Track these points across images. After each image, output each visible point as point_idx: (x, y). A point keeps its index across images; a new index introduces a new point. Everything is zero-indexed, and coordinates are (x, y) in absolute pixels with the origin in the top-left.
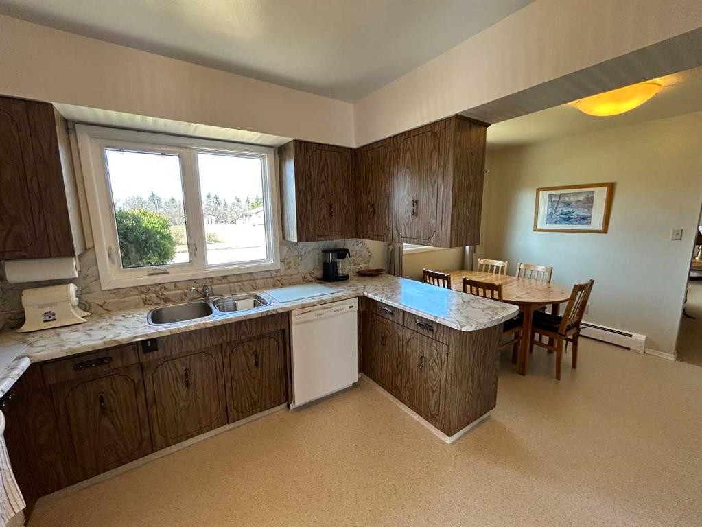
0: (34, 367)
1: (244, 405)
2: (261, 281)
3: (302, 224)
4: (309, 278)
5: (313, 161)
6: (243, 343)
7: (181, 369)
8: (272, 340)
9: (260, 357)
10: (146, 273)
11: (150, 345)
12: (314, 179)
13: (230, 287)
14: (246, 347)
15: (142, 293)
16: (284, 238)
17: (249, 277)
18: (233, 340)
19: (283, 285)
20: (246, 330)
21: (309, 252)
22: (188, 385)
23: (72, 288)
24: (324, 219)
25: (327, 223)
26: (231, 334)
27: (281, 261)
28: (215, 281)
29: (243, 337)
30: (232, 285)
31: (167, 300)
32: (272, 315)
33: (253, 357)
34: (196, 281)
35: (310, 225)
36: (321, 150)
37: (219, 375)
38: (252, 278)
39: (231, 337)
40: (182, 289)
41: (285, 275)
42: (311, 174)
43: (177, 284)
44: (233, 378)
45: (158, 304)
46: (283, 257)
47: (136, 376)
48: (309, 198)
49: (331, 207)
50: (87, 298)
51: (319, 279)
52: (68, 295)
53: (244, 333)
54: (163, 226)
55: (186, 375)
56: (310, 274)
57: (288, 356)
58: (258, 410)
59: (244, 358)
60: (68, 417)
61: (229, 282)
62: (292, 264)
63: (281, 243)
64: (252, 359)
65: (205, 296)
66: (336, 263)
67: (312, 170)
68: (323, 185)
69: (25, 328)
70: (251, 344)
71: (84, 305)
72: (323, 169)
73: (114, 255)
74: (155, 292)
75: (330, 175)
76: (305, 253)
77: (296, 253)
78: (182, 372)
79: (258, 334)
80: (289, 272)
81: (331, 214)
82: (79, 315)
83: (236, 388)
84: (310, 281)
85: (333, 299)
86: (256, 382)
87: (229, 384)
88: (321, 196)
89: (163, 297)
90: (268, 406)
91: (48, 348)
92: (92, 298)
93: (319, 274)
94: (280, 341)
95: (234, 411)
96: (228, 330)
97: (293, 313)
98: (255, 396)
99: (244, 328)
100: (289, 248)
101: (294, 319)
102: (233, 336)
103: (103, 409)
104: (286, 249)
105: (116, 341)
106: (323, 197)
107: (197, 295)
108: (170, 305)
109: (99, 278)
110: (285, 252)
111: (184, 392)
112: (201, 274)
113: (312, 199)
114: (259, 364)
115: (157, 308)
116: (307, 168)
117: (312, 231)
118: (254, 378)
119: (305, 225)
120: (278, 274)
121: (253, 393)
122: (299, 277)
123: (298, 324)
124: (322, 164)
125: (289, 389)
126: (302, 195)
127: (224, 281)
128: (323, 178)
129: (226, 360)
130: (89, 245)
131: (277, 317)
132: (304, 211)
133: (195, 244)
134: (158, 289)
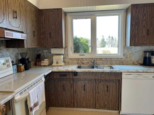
0: (52, 72)
1: (101, 104)
2: (114, 62)
3: (133, 39)
4: (136, 63)
5: (140, 11)
6: (103, 81)
7: (83, 84)
8: (114, 83)
9: (109, 88)
10: (79, 55)
11: (75, 73)
12: (140, 20)
13: (102, 62)
14: (104, 83)
15: (77, 60)
16: (125, 45)
17: (110, 59)
18: (99, 79)
19: (123, 64)
20: (104, 76)
21: (137, 52)
22: (84, 90)
23: (62, 56)
24: (144, 36)
25: (146, 38)
26: (99, 76)
27: (123, 55)
28: (98, 60)
29: (103, 79)
30: (103, 62)
31: (83, 64)
32: (114, 73)
33: (106, 87)
34: (92, 59)
35: (136, 39)
36: (144, 6)
37: (94, 90)
38: (111, 60)
39: (99, 78)
40: (88, 61)
41: (125, 61)
42: (138, 17)
43: (87, 59)
44: (98, 93)
45: (81, 64)
46: (125, 53)
47: (72, 82)
48: (137, 28)
49: (148, 31)
50: (65, 60)
51: (141, 64)
52: (61, 58)
53: (103, 77)
54: (86, 42)
55: (84, 86)
56: (137, 62)
57: (120, 91)
58: (107, 108)
59: (103, 87)
60: (57, 89)
61: (103, 61)
62: (128, 57)
63: (124, 48)
64: (106, 88)
65: (94, 64)
66: (150, 57)
67: (139, 15)
68: (144, 22)
69: (53, 65)
70: (106, 82)
71: (64, 62)
72: (145, 15)
73: (72, 49)
74: (81, 61)
75: (149, 17)
76: (135, 52)
77: (130, 52)
78: (83, 85)
79: (109, 79)
80: (127, 60)
81: (148, 34)
82: (63, 64)
83: (99, 97)
84: (137, 65)
85: (144, 71)
86: (107, 97)
87: (97, 95)
88: (143, 26)
89: (82, 62)
90: (110, 109)
91: (55, 69)
92: (66, 60)
93: (142, 62)
94: (118, 84)
95: (98, 105)
96: (98, 75)
97: (123, 74)
98: (106, 103)
99: (103, 75)
100: (128, 50)
101: (124, 76)
102: (99, 77)
103: (64, 89)
104: (126, 50)
105: (68, 70)
106: (144, 27)
107: (92, 64)
108: (84, 65)
109: (68, 55)
110: (125, 51)
111: (83, 92)
112: (94, 57)
113: (138, 28)
114: (109, 91)
115: (80, 65)
116: (137, 15)
117: (137, 42)
118: (106, 95)
119: (134, 39)
120: (122, 60)
121: (105, 101)
122: (132, 62)
123: (125, 78)
124: (144, 12)
125: (120, 105)
126: (133, 27)
127: (101, 60)
128: (145, 18)
129: (97, 85)
130: (67, 46)
131: (116, 74)
132: (134, 33)
133: (93, 47)
134: (81, 60)
